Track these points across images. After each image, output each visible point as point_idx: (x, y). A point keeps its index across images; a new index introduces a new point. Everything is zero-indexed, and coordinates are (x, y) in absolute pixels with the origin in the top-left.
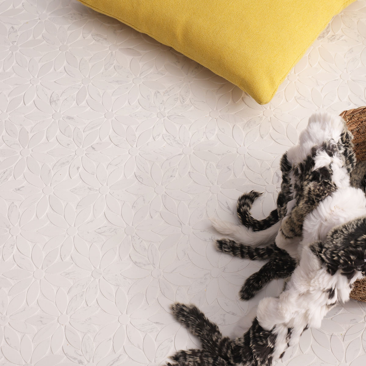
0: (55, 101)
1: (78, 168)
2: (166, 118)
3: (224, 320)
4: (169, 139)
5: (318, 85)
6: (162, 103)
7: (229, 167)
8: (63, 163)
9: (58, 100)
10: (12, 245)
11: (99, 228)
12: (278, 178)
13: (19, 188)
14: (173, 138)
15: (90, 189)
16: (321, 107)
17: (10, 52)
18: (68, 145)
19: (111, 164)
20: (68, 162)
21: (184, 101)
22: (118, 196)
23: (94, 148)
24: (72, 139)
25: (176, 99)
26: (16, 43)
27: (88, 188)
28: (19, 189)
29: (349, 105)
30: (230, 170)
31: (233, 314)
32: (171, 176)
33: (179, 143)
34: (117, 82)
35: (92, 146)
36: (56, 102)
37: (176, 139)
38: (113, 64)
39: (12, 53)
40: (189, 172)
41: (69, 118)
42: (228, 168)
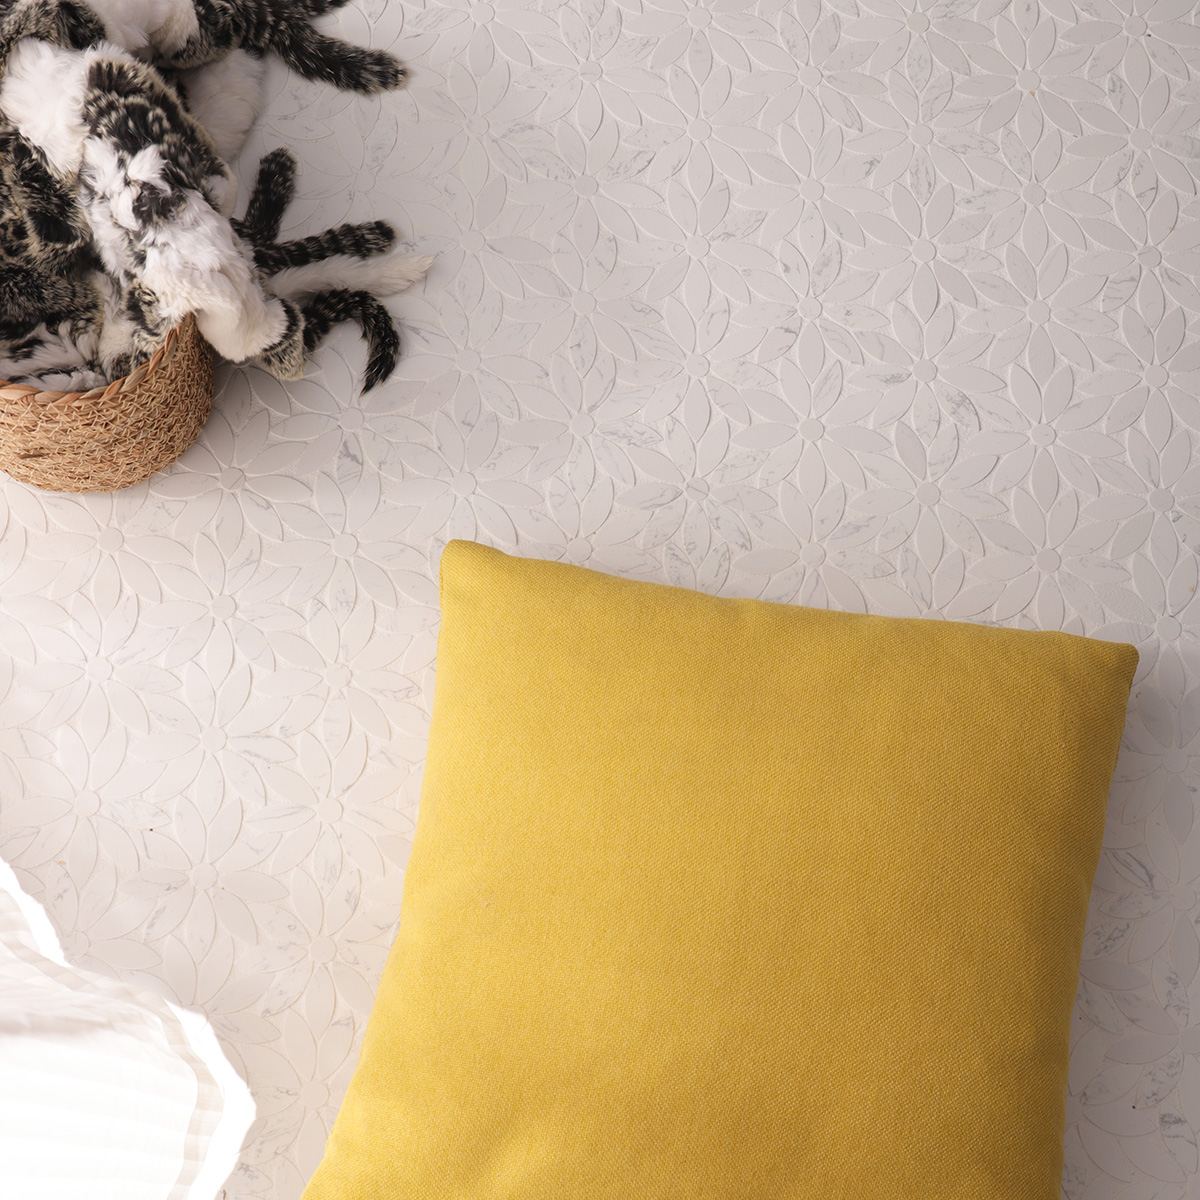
0: (958, 406)
1: (787, 269)
2: (682, 487)
3: (296, 98)
4: (642, 434)
5: (383, 752)
6: (717, 519)
7: (469, 428)
8: (825, 265)
9: (954, 413)
10: (794, 47)
11: (652, 163)
12: (351, 452)
13: (873, 167)
14: (633, 441)
15: (729, 235)
16: (345, 690)
17: (1162, 486)
18: (848, 312)
19: (725, 311)
20: (819, 273)
21: (672, 552)
22: (660, 249)
23: (788, 330)
24: (851, 330)
25: (692, 546)
26: (1171, 519)
27: (733, 235)
28: (872, 163)
29: (282, 728)
30: (463, 422)
31: (285, 118)
32: (579, 345)
33: (612, 433)
34: (858, 528)
35: (797, 336)
36: (954, 405)
37: (625, 440)
38: (903, 573)
39: (1157, 486)
40: (547, 375)
41: (895, 379)
42: (469, 424)
